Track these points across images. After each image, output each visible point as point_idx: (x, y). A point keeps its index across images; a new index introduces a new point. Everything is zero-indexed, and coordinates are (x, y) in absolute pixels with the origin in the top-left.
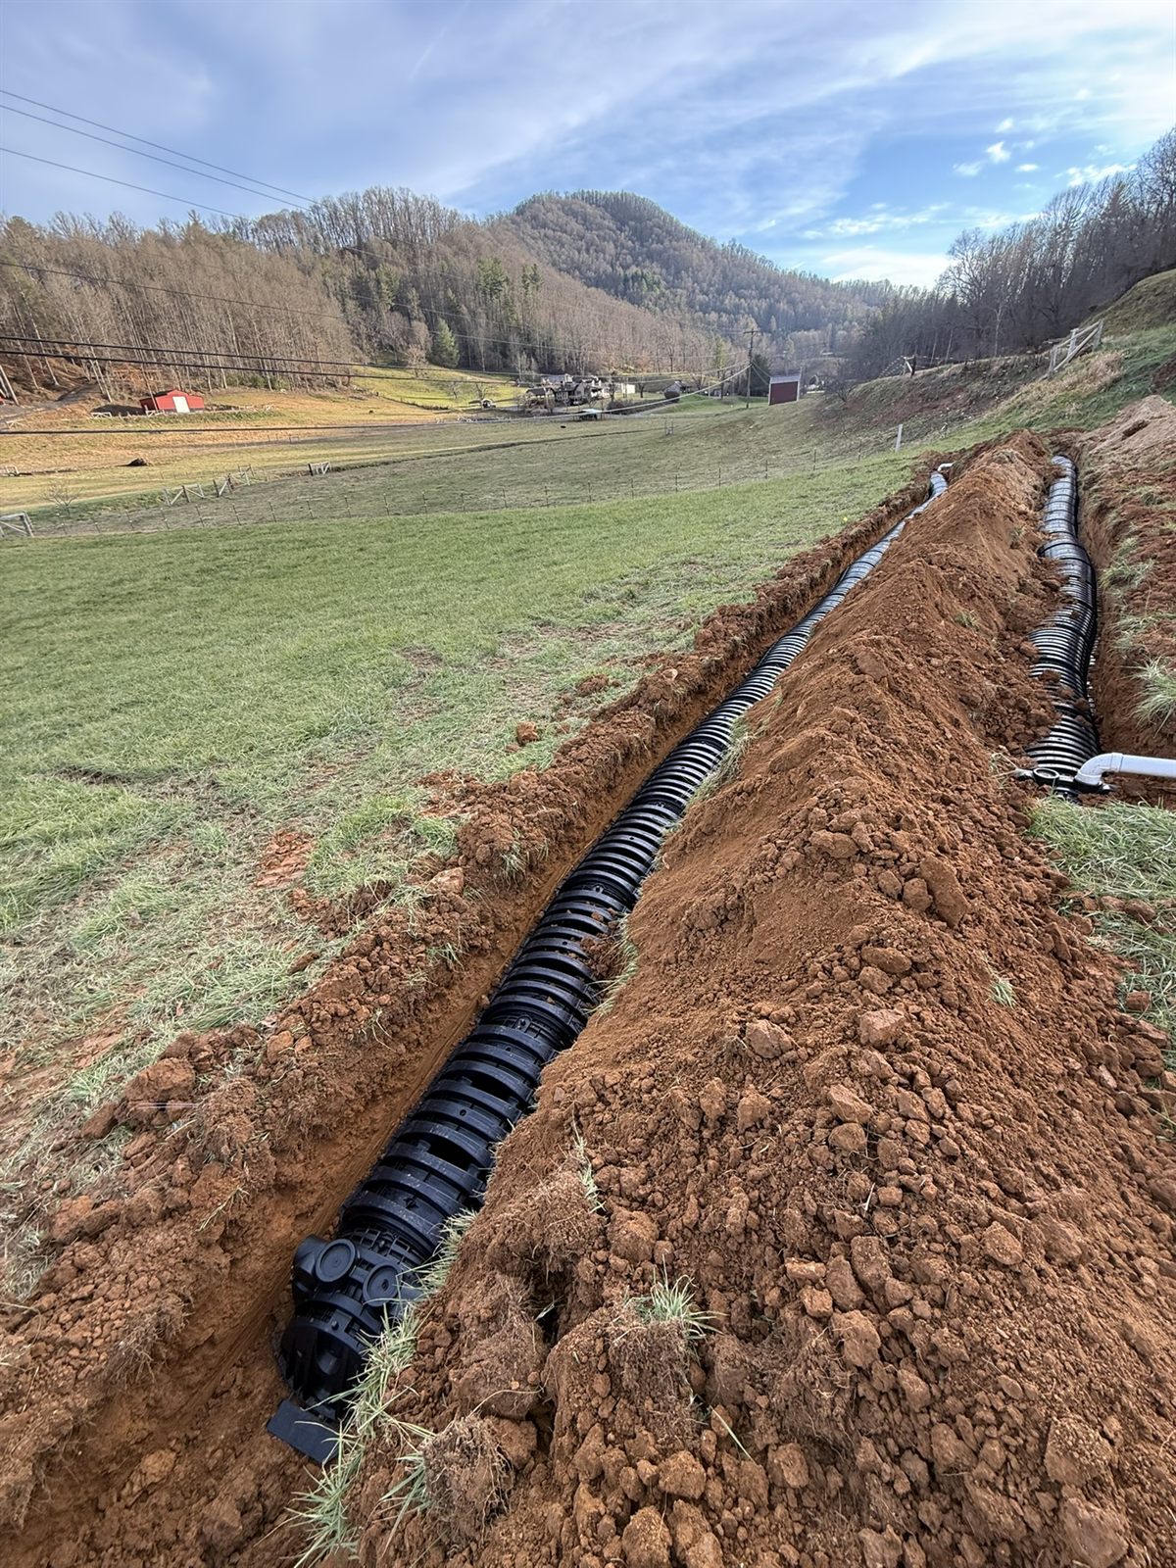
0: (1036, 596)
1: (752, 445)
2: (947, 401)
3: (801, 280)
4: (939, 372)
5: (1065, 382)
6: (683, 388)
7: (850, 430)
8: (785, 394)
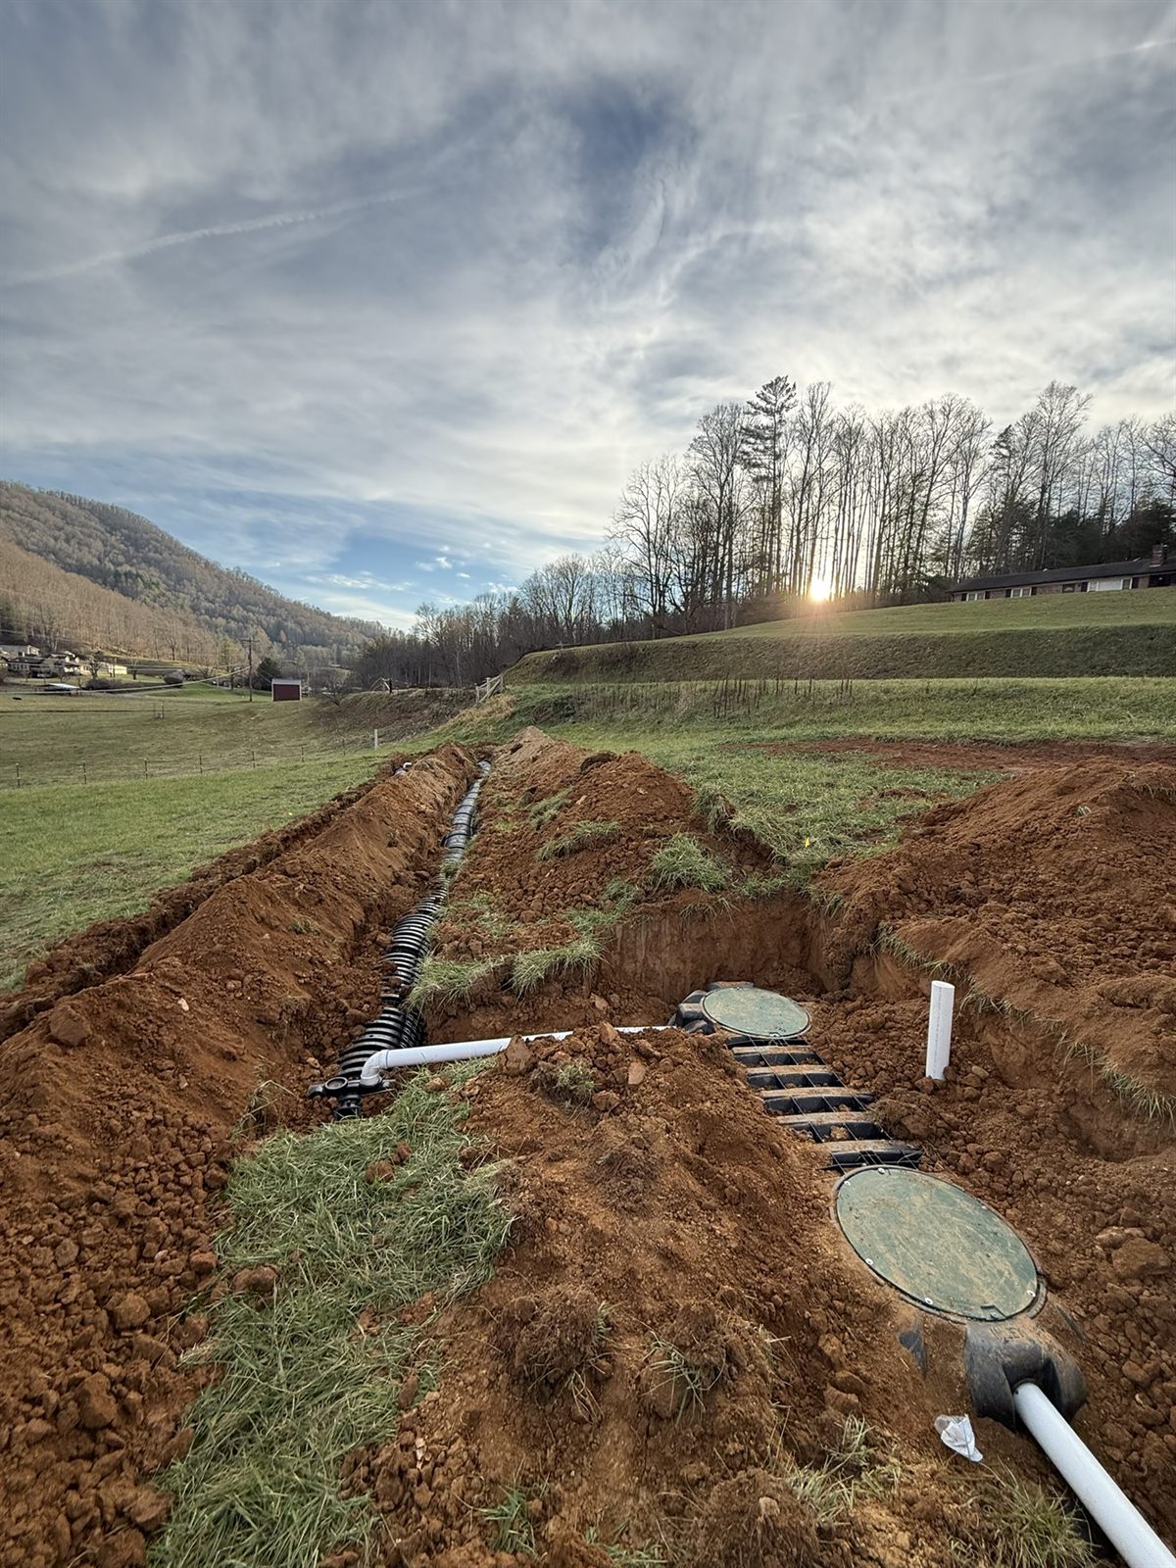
0: (410, 886)
1: (251, 734)
2: (417, 714)
3: (306, 609)
4: (409, 692)
5: (485, 711)
6: (187, 676)
7: (343, 728)
8: (288, 693)
